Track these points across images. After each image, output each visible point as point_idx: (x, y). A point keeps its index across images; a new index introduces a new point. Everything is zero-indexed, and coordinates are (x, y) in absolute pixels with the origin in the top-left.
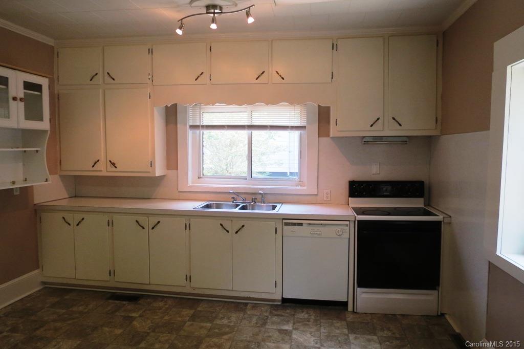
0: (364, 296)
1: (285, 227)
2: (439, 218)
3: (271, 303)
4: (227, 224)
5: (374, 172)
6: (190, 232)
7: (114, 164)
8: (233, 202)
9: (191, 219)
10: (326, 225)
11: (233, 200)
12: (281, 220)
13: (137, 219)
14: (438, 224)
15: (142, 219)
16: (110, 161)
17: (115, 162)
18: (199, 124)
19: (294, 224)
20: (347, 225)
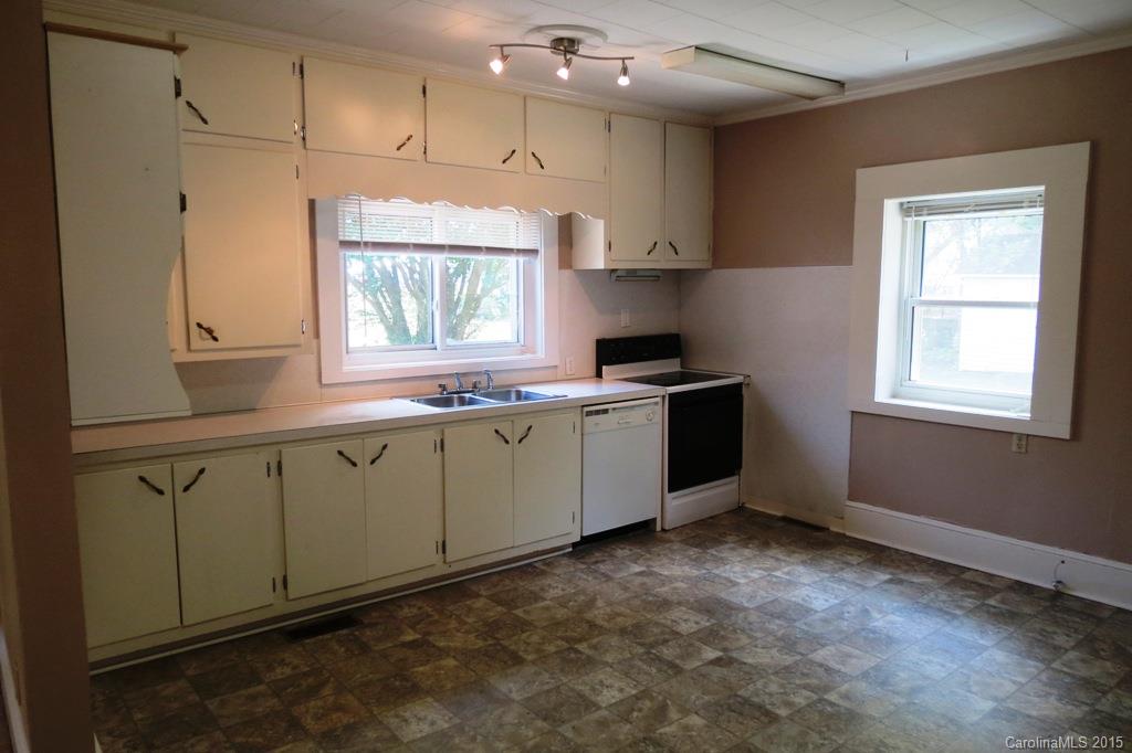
0: (676, 503)
1: (587, 419)
2: (738, 379)
3: (561, 552)
4: (505, 429)
5: (623, 324)
6: (443, 456)
7: (209, 331)
8: (441, 394)
9: (446, 430)
10: (633, 407)
11: (440, 390)
12: (580, 409)
13: (341, 449)
14: (738, 386)
15: (349, 447)
16: (199, 325)
17: (213, 328)
18: (359, 240)
19: (597, 412)
20: (656, 403)
